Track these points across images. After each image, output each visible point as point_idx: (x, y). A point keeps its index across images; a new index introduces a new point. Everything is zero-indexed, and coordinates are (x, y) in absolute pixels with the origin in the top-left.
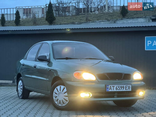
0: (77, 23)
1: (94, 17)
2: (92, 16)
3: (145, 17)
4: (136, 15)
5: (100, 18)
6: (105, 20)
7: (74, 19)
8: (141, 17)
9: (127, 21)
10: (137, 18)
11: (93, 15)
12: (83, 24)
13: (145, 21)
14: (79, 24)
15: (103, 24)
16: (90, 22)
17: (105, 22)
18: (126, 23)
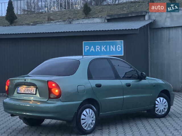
0: (32, 23)
1: (58, 16)
2: (57, 14)
3: (101, 17)
4: (100, 13)
5: (64, 17)
6: (60, 21)
7: (37, 18)
8: (97, 17)
9: (83, 21)
10: (93, 18)
11: (59, 12)
12: (38, 25)
13: (101, 21)
14: (34, 25)
15: (59, 24)
16: (45, 23)
17: (61, 22)
18: (82, 23)
